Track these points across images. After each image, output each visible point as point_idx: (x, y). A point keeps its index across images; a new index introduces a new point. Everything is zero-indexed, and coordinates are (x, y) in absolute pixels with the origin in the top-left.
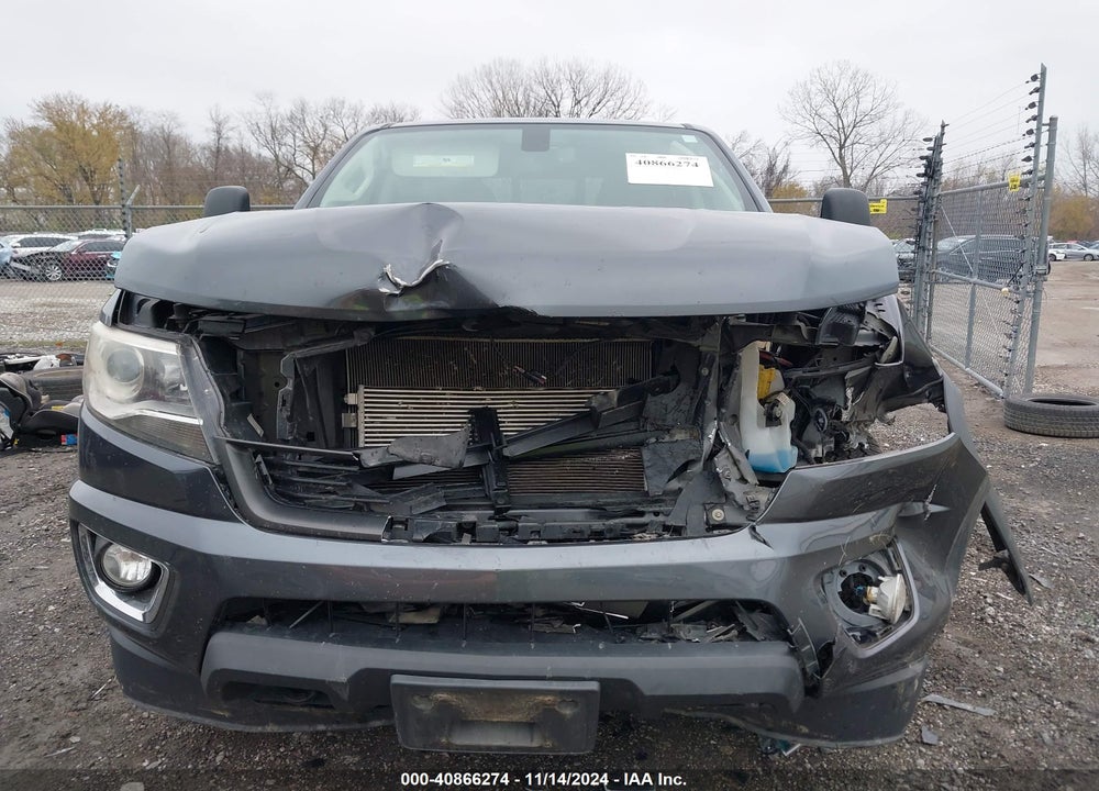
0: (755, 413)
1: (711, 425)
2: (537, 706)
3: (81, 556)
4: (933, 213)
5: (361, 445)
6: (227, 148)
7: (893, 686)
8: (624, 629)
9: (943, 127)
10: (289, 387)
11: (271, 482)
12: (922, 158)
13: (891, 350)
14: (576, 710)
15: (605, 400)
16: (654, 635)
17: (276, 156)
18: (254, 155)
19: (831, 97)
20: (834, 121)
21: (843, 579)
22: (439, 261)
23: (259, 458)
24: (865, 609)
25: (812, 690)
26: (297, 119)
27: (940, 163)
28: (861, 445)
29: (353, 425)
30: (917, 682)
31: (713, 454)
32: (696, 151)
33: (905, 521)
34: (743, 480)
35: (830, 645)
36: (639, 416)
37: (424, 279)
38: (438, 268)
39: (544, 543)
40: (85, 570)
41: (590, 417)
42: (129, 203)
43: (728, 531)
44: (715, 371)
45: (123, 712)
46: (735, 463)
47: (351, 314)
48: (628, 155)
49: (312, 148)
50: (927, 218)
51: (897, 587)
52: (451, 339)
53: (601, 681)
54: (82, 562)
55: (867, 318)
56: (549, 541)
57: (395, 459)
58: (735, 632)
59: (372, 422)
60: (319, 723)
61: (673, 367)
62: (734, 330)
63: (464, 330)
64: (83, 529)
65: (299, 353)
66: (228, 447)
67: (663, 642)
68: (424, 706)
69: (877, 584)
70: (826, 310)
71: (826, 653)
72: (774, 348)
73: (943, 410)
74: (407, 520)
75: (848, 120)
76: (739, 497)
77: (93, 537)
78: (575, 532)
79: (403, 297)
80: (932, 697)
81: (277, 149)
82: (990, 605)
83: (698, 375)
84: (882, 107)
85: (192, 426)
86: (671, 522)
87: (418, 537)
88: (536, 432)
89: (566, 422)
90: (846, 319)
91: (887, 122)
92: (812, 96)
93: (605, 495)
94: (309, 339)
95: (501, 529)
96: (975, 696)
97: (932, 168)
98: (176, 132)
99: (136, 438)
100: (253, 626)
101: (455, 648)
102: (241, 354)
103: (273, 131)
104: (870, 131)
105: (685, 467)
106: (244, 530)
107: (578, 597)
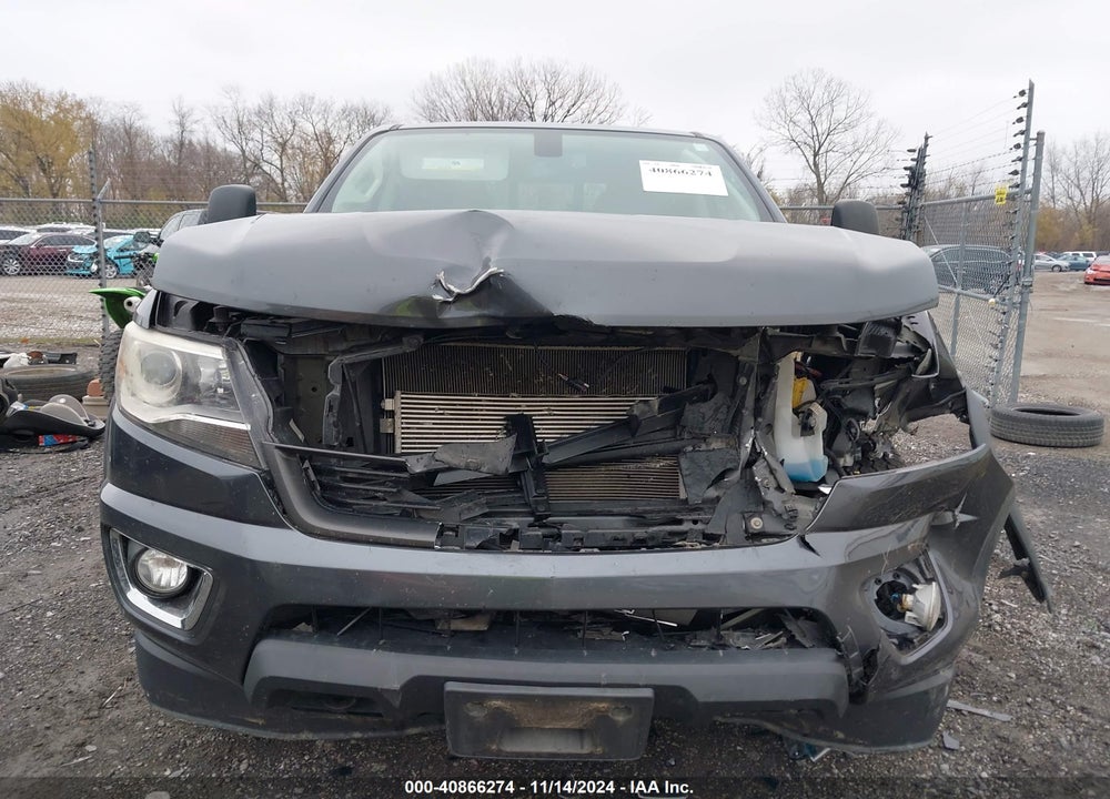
0: (790, 422)
1: (748, 434)
2: (590, 713)
3: (112, 561)
4: (916, 223)
5: (398, 451)
6: (190, 142)
7: (926, 693)
8: (671, 636)
9: (927, 138)
10: (336, 392)
11: (319, 488)
12: (906, 169)
13: (925, 363)
14: (627, 717)
15: (647, 409)
16: (703, 643)
17: (243, 151)
18: (219, 149)
19: (805, 104)
20: (808, 128)
21: (878, 587)
22: (493, 269)
23: (307, 464)
24: (901, 616)
25: (857, 696)
26: (265, 114)
27: (923, 174)
28: (885, 455)
29: (390, 431)
30: (947, 688)
31: (750, 464)
32: (708, 159)
33: (938, 531)
34: (780, 489)
35: (873, 652)
36: (676, 424)
37: (478, 286)
38: (492, 276)
39: (596, 550)
40: (116, 576)
41: (629, 425)
42: (99, 197)
43: (776, 540)
44: (753, 381)
45: (137, 720)
46: (772, 472)
47: (403, 321)
48: (641, 162)
49: (280, 144)
50: (910, 228)
51: (934, 595)
52: (487, 345)
53: (656, 688)
54: (113, 567)
55: (904, 331)
56: (600, 549)
57: (439, 466)
58: (784, 640)
59: (408, 428)
60: (356, 730)
61: (710, 376)
62: (772, 342)
63: (507, 337)
64: (116, 533)
65: (348, 358)
66: (277, 452)
67: (713, 649)
68: (477, 713)
69: (912, 591)
70: (863, 324)
71: (870, 659)
72: (804, 358)
73: (967, 421)
74: (458, 527)
75: (822, 127)
76: (778, 506)
77: (125, 542)
78: (618, 539)
79: (457, 304)
80: (952, 703)
81: (244, 144)
82: (996, 612)
83: (736, 384)
84: (856, 116)
85: (240, 431)
86: (710, 530)
87: (468, 544)
88: (574, 438)
89: (604, 430)
90: (883, 331)
91: (860, 131)
92: (787, 103)
93: (643, 503)
94: (353, 344)
95: (544, 536)
96: (990, 701)
97: (916, 178)
98: (138, 124)
99: (176, 443)
100: (299, 633)
101: (509, 656)
102: (281, 358)
103: (240, 125)
104: (844, 139)
105: (722, 476)
106: (294, 536)
107: (626, 605)
